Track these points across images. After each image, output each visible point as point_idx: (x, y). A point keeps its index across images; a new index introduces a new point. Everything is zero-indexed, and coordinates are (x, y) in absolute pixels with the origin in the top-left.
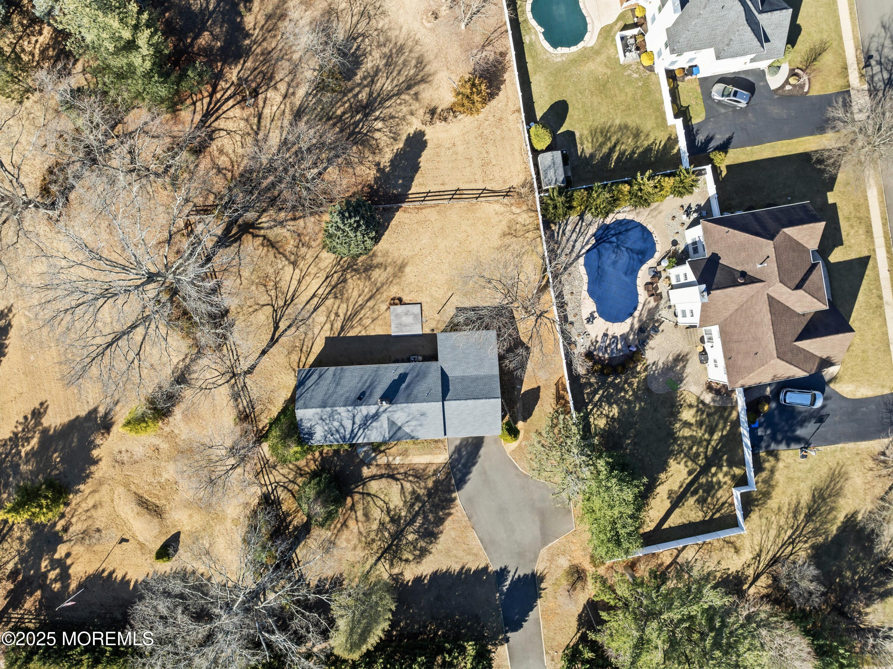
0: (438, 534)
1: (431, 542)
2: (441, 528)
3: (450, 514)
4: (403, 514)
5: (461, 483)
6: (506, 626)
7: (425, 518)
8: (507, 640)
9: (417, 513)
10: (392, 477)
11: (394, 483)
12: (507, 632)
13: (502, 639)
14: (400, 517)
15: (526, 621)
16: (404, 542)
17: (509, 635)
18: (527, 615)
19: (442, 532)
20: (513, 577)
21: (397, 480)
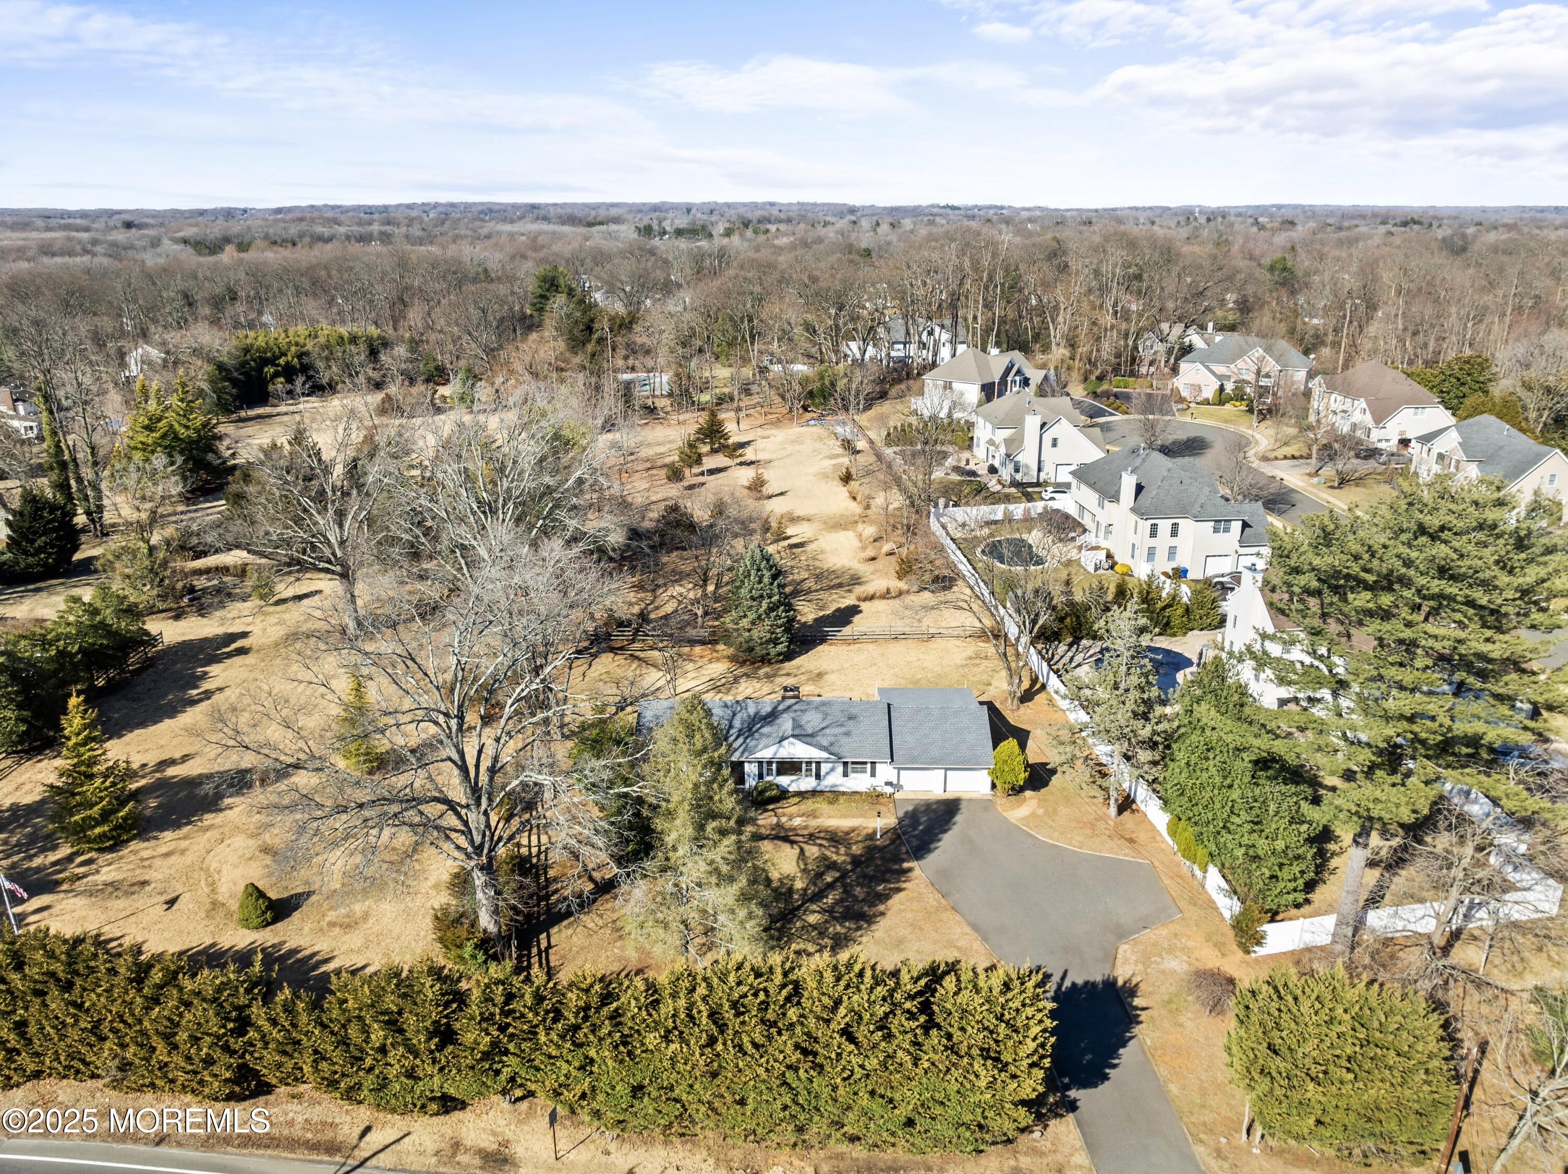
0: (875, 916)
1: (859, 928)
2: (881, 908)
3: (899, 890)
4: (799, 885)
5: (921, 849)
6: (1062, 1075)
7: (847, 891)
8: (1072, 1106)
9: (831, 886)
10: (786, 839)
11: (786, 847)
12: (1068, 1088)
13: (1056, 1103)
14: (791, 890)
15: (1114, 1066)
16: (798, 924)
17: (1073, 1093)
18: (1114, 1053)
19: (882, 914)
20: (1060, 985)
21: (792, 843)
